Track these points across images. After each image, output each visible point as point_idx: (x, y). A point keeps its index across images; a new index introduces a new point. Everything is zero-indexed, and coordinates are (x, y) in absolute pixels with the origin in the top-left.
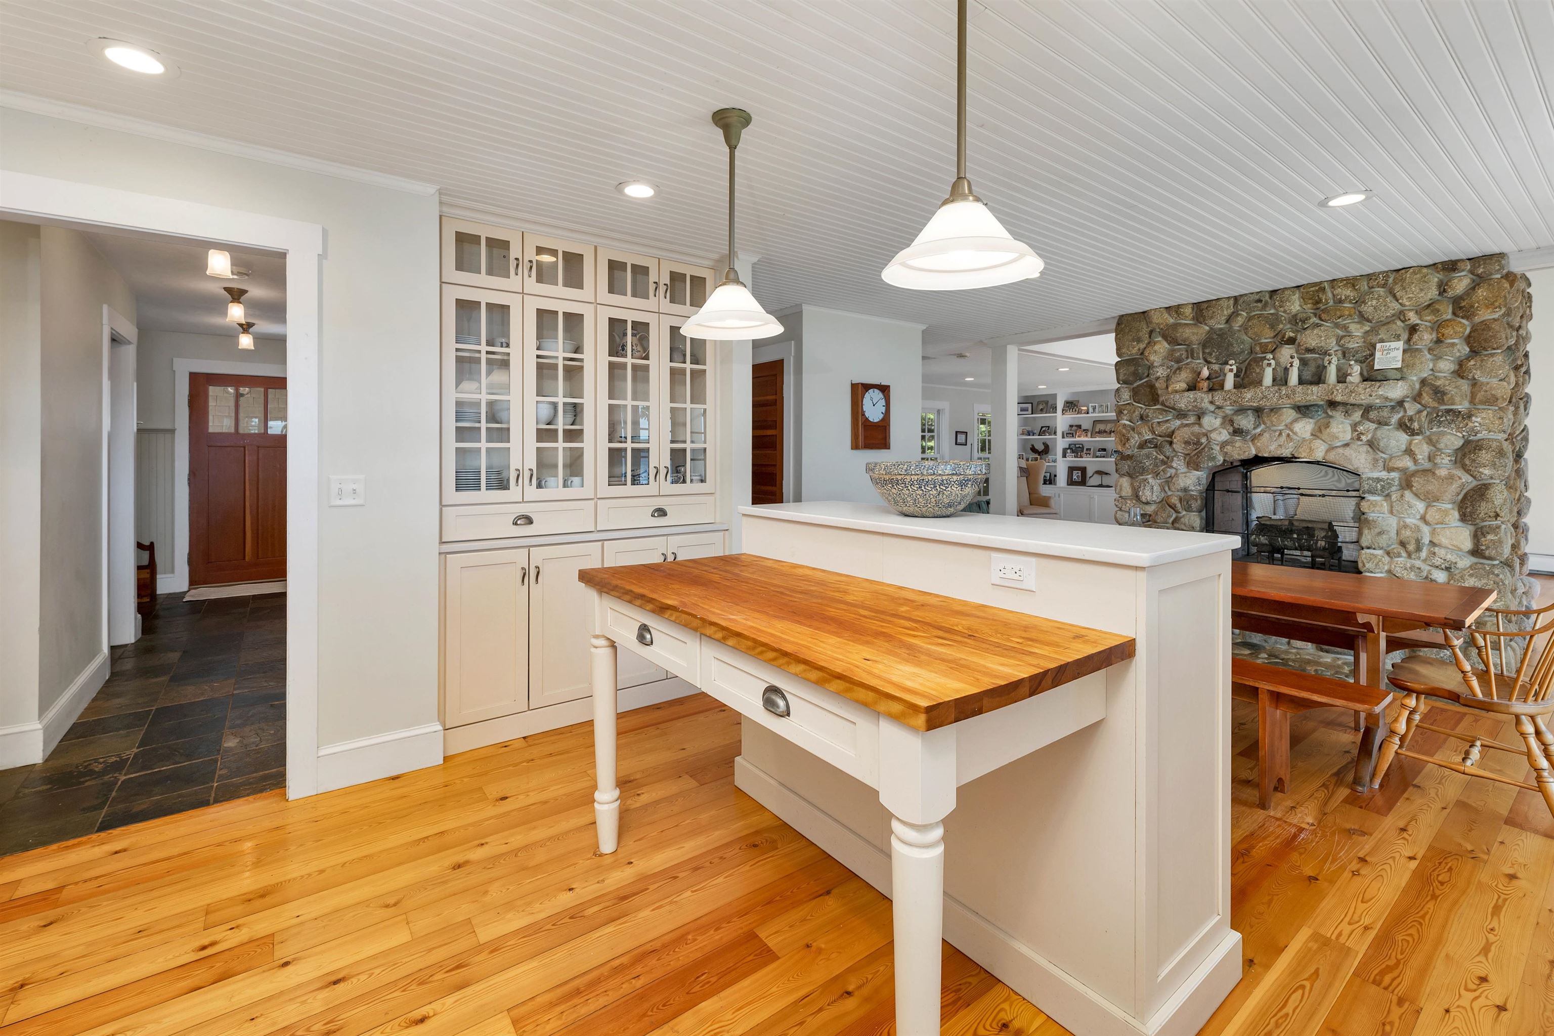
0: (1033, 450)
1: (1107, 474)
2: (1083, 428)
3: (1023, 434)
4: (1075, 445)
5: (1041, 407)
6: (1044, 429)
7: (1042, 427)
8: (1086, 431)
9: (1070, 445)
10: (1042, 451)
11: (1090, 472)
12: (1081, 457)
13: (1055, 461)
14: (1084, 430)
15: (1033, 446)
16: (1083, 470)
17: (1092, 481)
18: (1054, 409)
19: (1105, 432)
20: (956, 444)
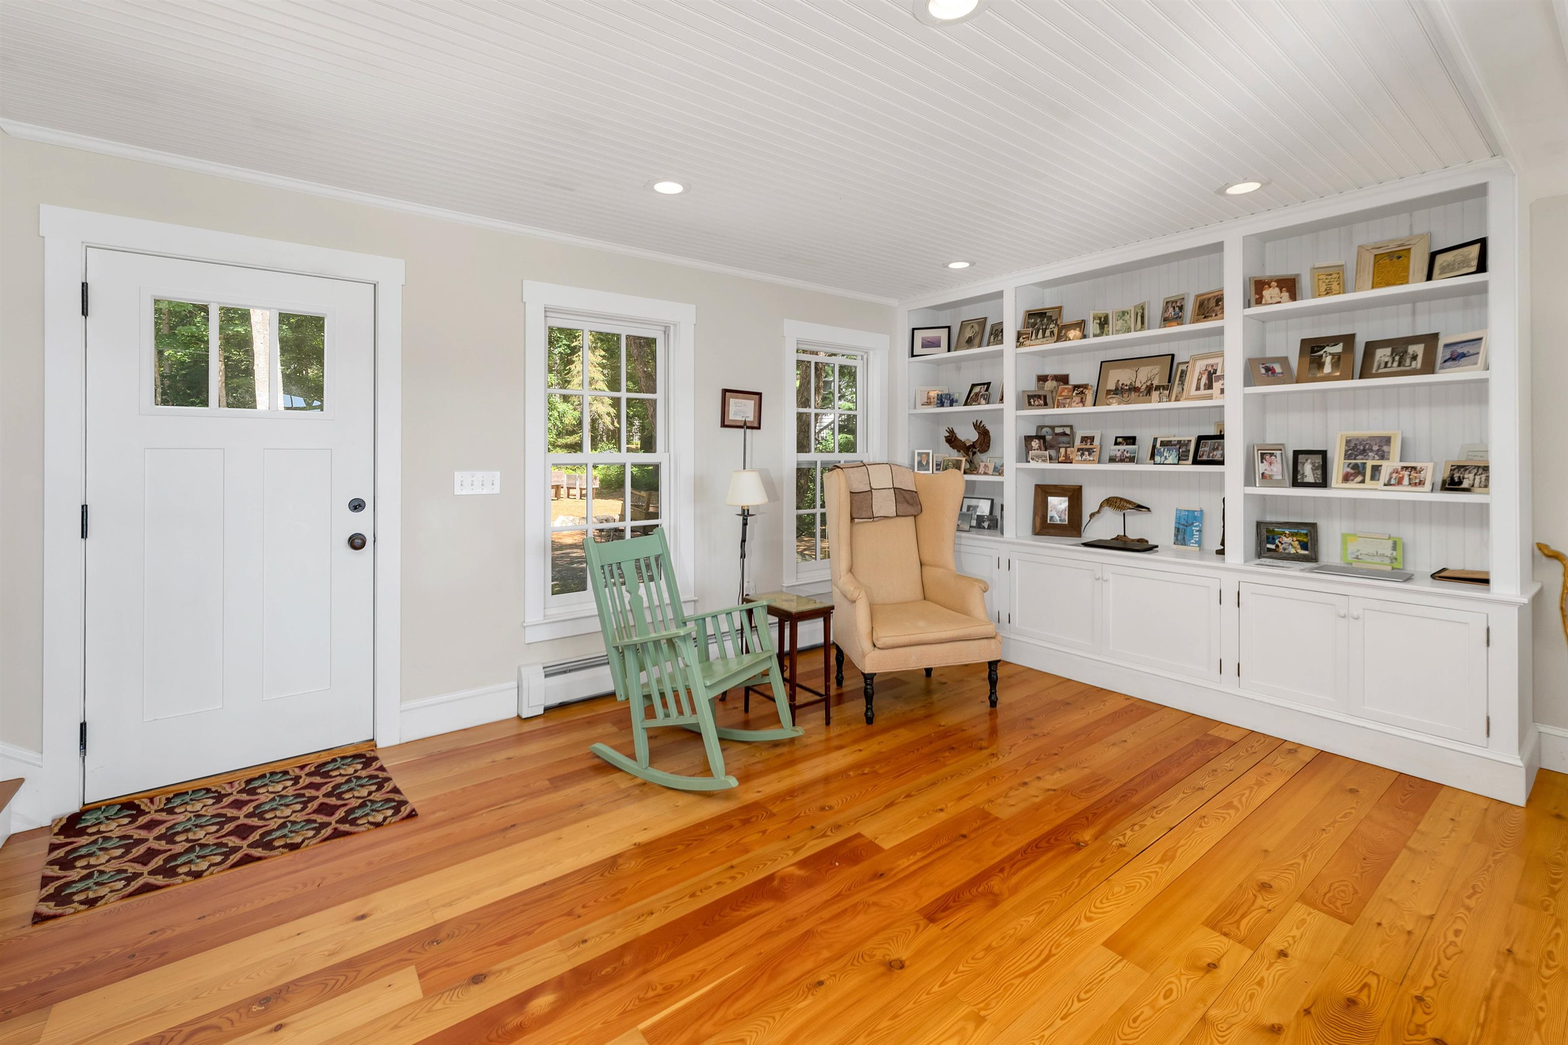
0: (952, 440)
1: (1139, 507)
2: (1073, 381)
3: (928, 403)
4: (1053, 428)
5: (968, 334)
6: (977, 389)
7: (973, 386)
8: (1080, 389)
9: (1040, 428)
10: (973, 445)
11: (1091, 501)
12: (1068, 460)
13: (999, 471)
14: (1076, 387)
15: (951, 432)
16: (1075, 495)
17: (1097, 529)
18: (997, 333)
19: (1134, 389)
20: (723, 425)
